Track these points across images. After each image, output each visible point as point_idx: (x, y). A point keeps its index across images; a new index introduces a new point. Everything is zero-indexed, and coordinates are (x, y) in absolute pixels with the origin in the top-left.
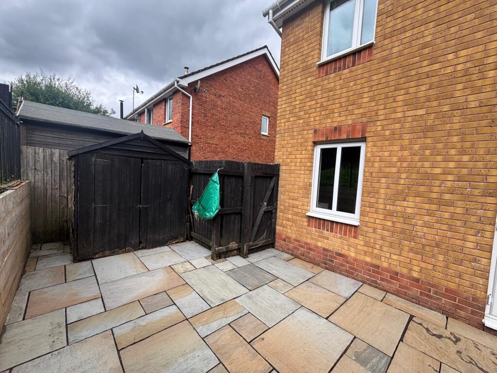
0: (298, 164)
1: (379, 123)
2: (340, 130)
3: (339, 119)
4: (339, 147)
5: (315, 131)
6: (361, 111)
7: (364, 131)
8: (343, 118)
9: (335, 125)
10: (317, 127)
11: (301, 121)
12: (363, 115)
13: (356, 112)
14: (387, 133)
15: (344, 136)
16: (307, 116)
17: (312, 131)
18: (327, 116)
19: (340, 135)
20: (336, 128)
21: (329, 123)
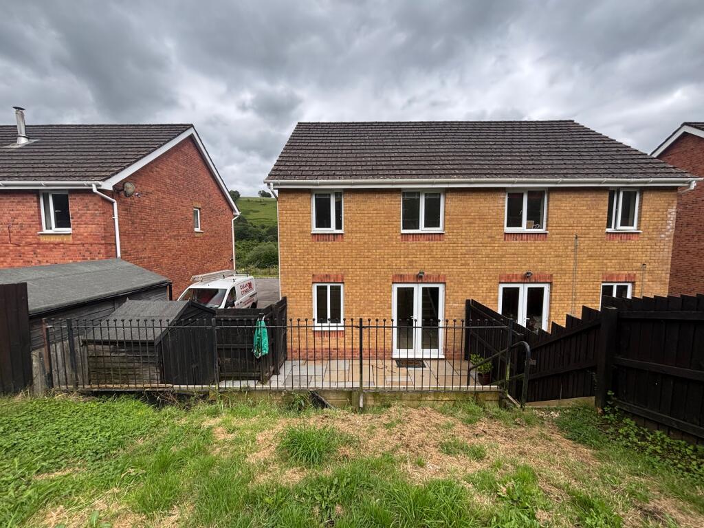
1: (350, 275)
2: (329, 276)
3: (328, 270)
4: (329, 286)
5: (313, 275)
6: (340, 267)
7: (343, 279)
8: (331, 270)
9: (327, 273)
10: (314, 273)
11: (302, 267)
12: (342, 270)
13: (338, 267)
14: (354, 281)
15: (332, 281)
16: (306, 264)
17: (311, 275)
18: (320, 267)
19: (330, 279)
20: (327, 275)
21: (322, 272)
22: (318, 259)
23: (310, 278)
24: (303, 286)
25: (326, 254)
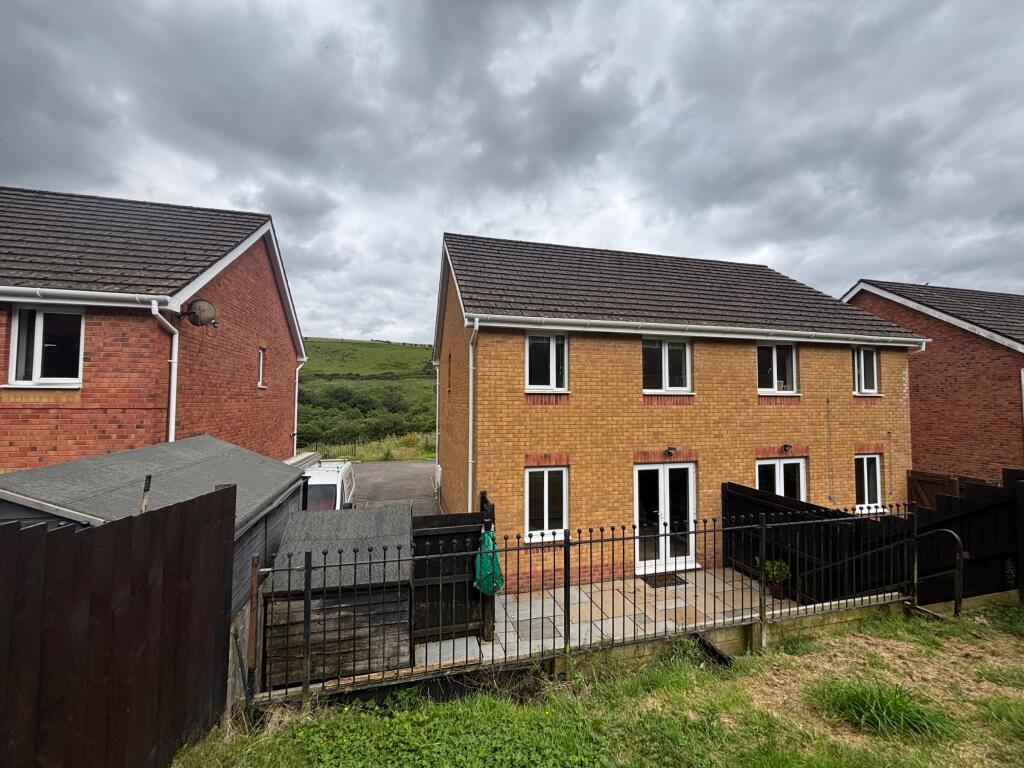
0: (510, 490)
1: (578, 455)
2: (549, 457)
3: (548, 447)
4: (547, 472)
5: (527, 456)
6: (565, 443)
7: (568, 460)
8: (552, 447)
9: (545, 452)
10: (528, 452)
11: (510, 444)
12: (567, 446)
13: (561, 443)
14: (583, 462)
15: (554, 464)
16: (517, 439)
17: (523, 456)
18: (537, 443)
19: (550, 461)
20: (546, 455)
21: (539, 450)
22: (534, 431)
23: (522, 460)
24: (512, 473)
25: (546, 423)
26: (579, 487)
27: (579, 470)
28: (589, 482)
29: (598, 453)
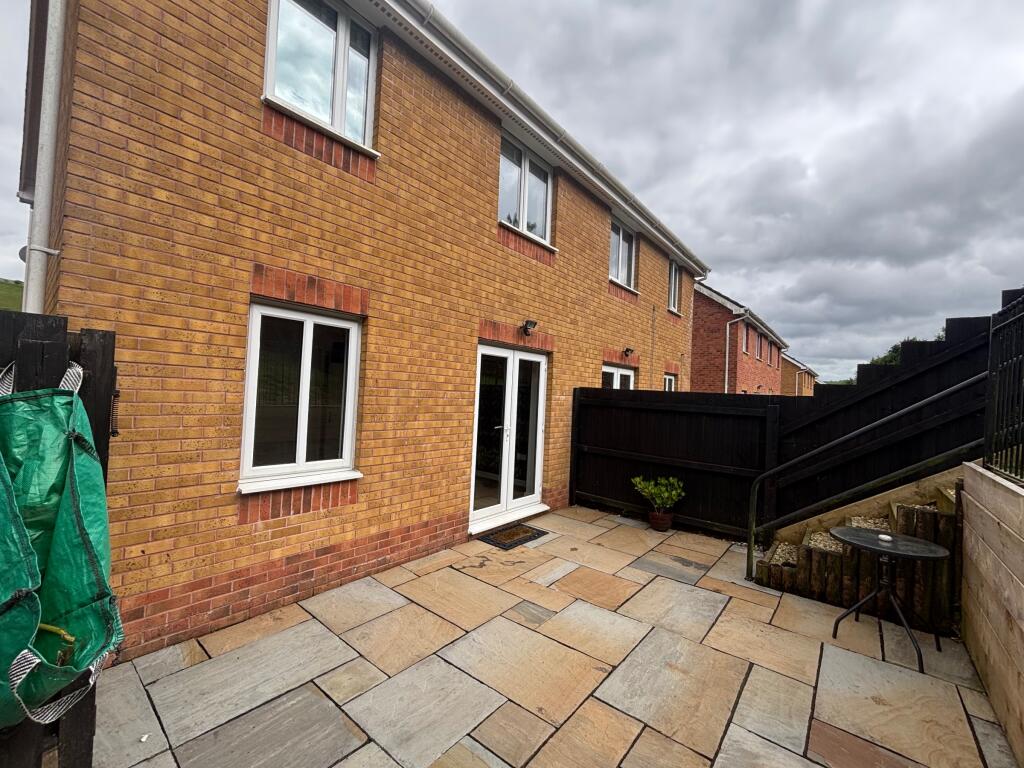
1: (385, 298)
2: (321, 288)
3: (319, 263)
4: (309, 323)
5: (259, 269)
6: (359, 264)
7: (364, 305)
8: (328, 265)
9: (312, 271)
10: (264, 259)
12: (363, 274)
13: (351, 262)
15: (331, 304)
16: (229, 215)
17: (250, 266)
18: (291, 245)
19: (321, 297)
20: (312, 280)
21: (295, 263)
22: (285, 212)
23: (246, 276)
24: (206, 302)
25: (318, 203)
26: (383, 366)
27: (387, 332)
28: (405, 360)
29: (425, 308)
